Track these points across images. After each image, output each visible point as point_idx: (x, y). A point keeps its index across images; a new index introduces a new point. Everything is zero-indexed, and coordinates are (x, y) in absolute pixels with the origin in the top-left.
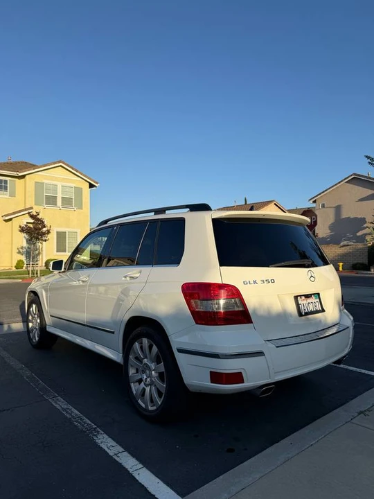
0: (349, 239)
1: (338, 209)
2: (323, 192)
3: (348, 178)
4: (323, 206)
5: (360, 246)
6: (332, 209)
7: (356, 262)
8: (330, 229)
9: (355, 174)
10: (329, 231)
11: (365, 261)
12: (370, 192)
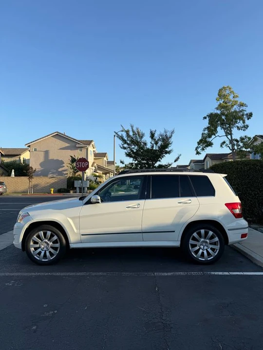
0: (53, 173)
1: (47, 153)
2: (36, 141)
3: (53, 134)
4: (35, 150)
5: (62, 177)
6: (43, 153)
7: (60, 188)
8: (41, 166)
9: (57, 132)
10: (40, 167)
11: (65, 187)
12: (67, 145)
